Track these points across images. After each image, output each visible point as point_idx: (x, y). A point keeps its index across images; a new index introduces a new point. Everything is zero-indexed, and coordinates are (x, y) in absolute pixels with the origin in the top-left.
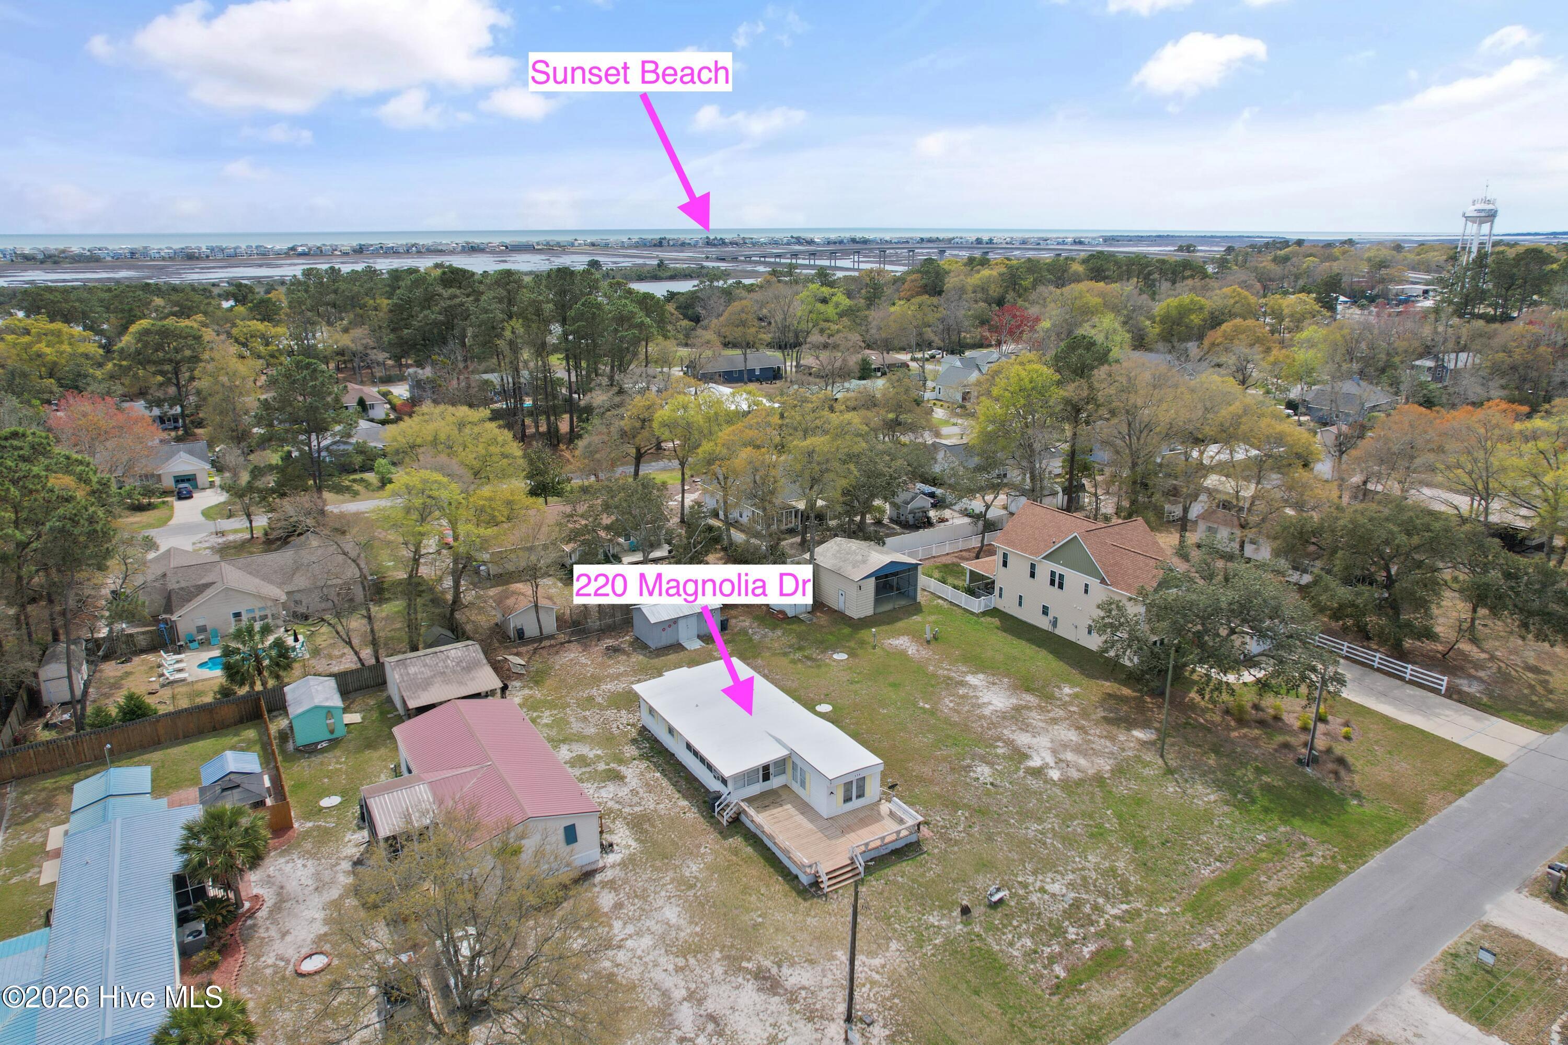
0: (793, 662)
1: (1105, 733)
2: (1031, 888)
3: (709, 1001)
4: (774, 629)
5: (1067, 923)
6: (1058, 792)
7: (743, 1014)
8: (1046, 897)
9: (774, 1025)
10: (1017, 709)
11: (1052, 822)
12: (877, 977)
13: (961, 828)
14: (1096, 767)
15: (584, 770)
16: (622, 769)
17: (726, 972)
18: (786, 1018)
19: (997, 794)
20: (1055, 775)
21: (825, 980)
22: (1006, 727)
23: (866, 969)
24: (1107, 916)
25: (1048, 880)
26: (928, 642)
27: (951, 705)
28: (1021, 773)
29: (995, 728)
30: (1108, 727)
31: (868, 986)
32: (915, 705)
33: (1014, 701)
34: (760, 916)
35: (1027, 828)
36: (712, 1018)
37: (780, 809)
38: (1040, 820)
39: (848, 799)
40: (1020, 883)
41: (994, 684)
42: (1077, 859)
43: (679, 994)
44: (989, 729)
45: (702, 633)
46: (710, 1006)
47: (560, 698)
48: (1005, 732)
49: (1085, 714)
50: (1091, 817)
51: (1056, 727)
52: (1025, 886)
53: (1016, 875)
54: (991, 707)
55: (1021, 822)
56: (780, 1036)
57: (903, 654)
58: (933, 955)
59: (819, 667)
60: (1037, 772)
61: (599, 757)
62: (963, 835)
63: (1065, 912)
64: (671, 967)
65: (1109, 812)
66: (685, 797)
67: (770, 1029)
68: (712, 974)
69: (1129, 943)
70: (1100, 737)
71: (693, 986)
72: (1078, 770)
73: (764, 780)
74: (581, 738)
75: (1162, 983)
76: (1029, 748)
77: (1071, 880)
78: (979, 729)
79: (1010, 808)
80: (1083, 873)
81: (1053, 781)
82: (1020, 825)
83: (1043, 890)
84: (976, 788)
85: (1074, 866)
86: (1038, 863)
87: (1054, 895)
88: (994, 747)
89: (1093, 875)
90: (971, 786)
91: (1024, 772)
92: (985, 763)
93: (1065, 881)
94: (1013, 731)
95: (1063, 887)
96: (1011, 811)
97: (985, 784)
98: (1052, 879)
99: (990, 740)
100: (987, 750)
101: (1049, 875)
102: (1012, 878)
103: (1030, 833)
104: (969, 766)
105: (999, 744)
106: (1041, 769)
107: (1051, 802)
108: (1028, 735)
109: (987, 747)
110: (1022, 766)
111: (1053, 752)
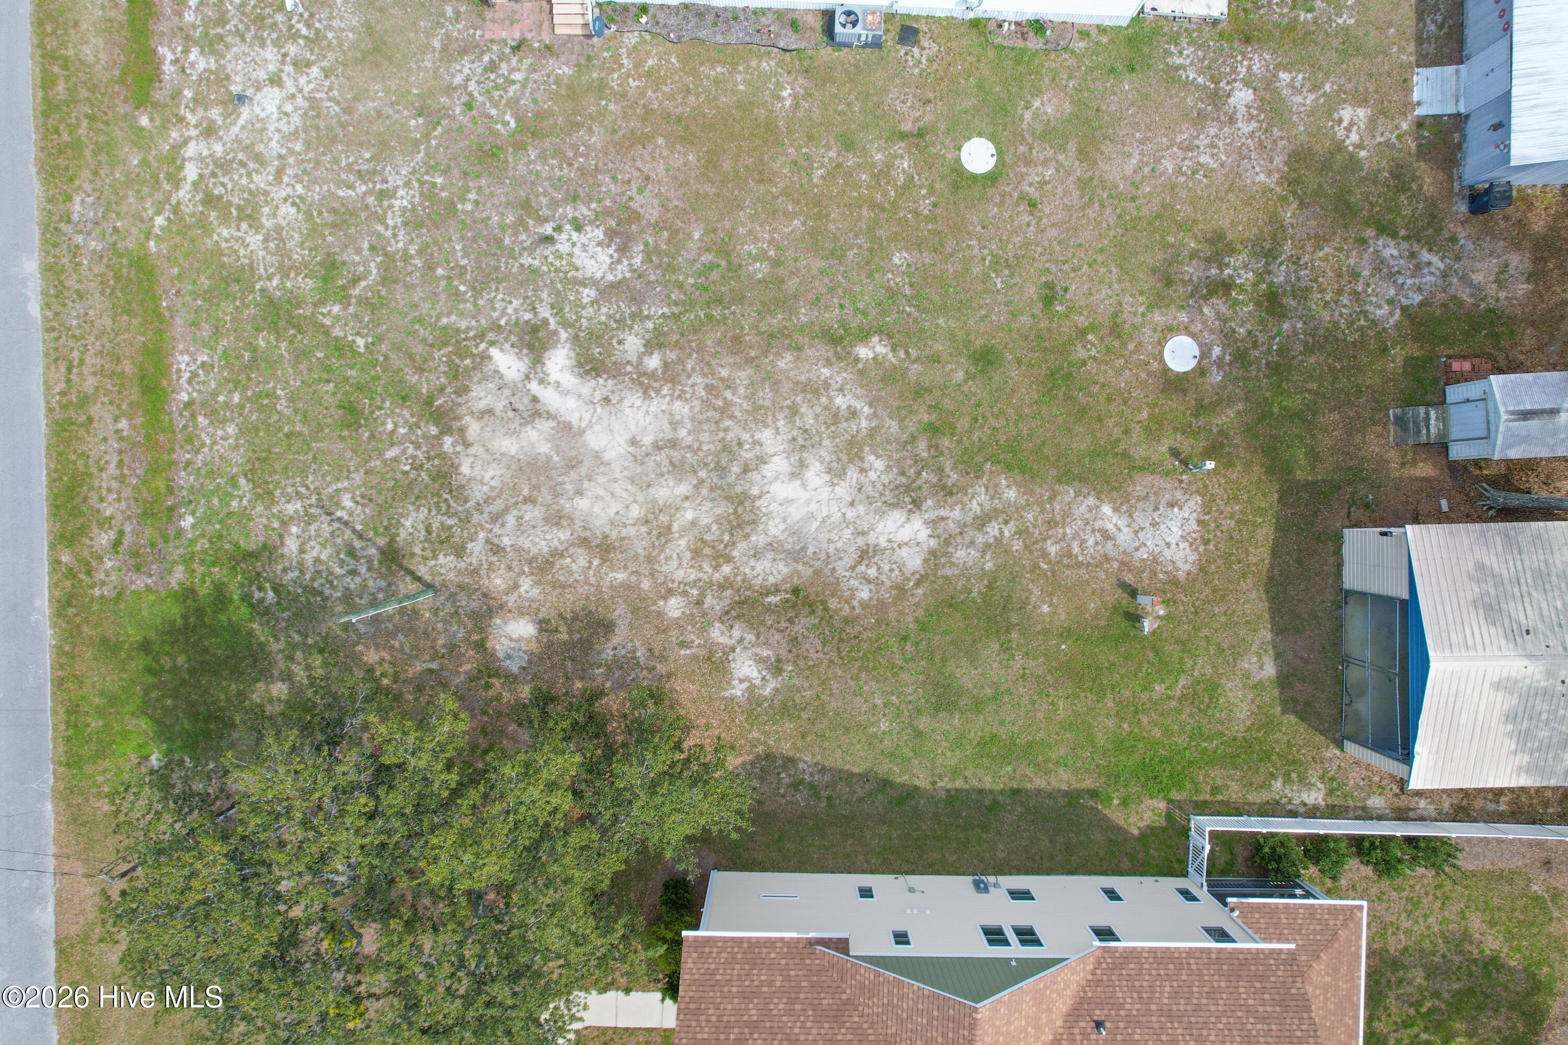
2: (289, 68)
5: (213, 66)
8: (262, 75)
10: (740, 502)
20: (509, 363)
24: (193, 133)
25: (288, 108)
28: (545, 312)
33: (773, 527)
35: (407, 184)
38: (413, 222)
40: (308, 65)
42: (300, 189)
52: (301, 65)
53: (327, 73)
54: (780, 463)
55: (429, 192)
60: (531, 342)
62: (458, 80)
63: (228, 78)
69: (144, 120)
72: (492, 413)
75: (61, 87)
76: (607, 400)
77: (270, 139)
78: (724, 373)
79: (469, 207)
80: (272, 169)
81: (493, 343)
82: (422, 183)
83: (276, 81)
84: (554, 204)
85: (290, 171)
86: (330, 129)
87: (258, 89)
88: (651, 346)
89: (260, 181)
90: (565, 201)
91: (545, 322)
92: (612, 285)
93: (272, 128)
94: (675, 425)
95: (263, 115)
96: (463, 200)
97: (558, 229)
98: (286, 114)
99: (680, 361)
100: (650, 325)
101: (296, 119)
102: (325, 64)
103: (394, 180)
104: (623, 250)
105: (653, 362)
106: (538, 362)
107: (443, 283)
108: (648, 439)
109: (658, 332)
110: (564, 335)
111: (568, 426)
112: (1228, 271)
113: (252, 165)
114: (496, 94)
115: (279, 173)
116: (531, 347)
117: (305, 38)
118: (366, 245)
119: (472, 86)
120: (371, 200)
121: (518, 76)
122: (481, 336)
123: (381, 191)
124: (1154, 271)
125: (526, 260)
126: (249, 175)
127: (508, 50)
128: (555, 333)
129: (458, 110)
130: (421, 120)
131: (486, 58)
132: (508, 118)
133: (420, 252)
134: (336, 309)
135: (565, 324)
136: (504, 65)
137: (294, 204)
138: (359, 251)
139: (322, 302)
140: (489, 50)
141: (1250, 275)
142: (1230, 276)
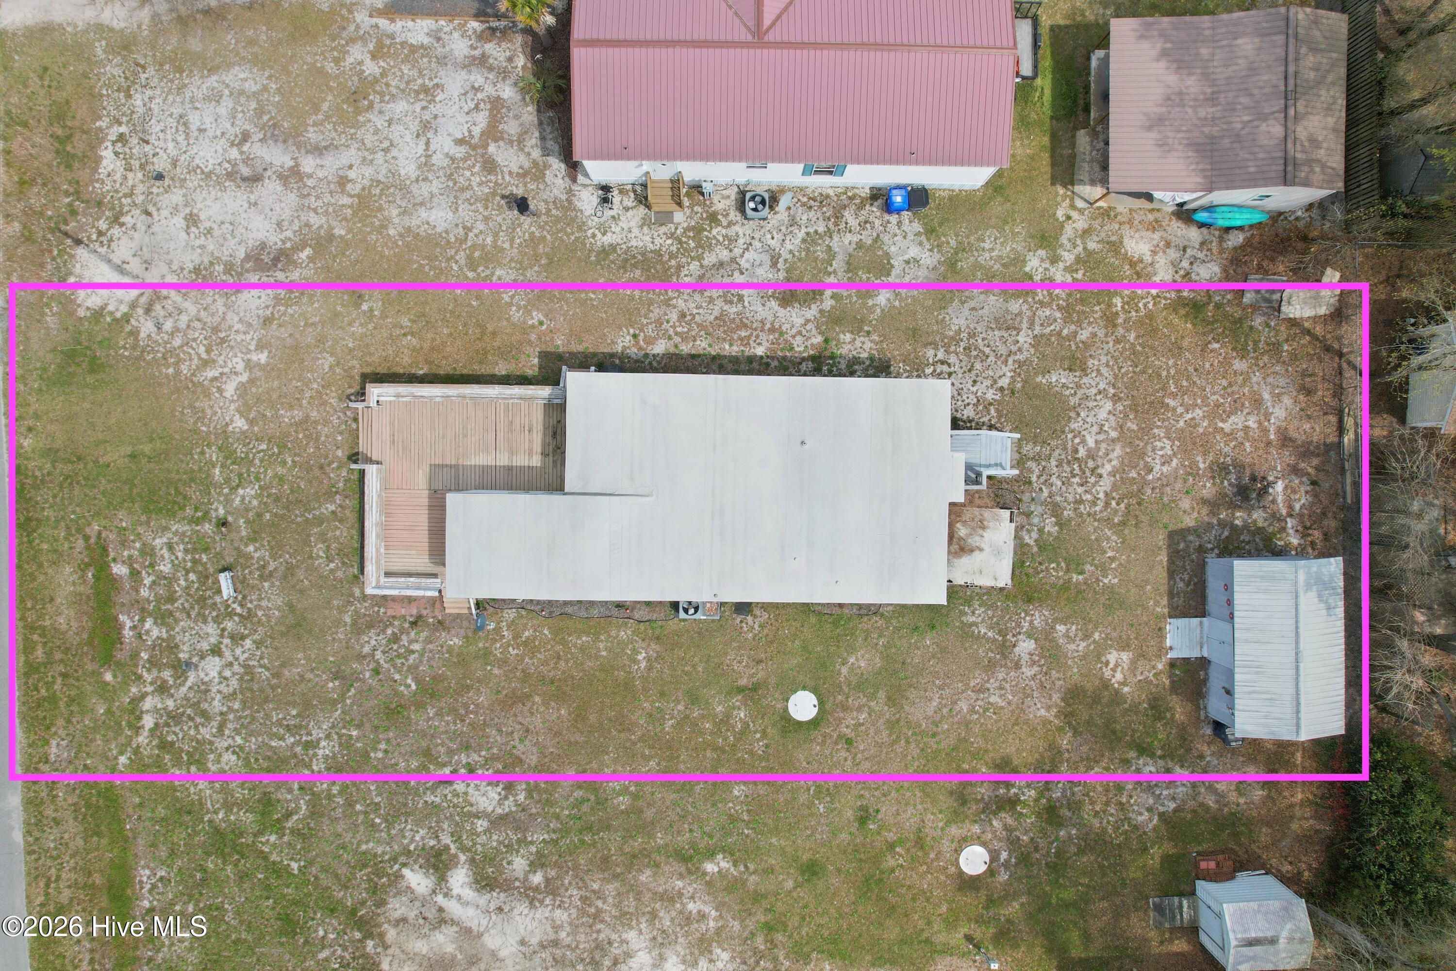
2: (227, 641)
3: (279, 188)
5: (165, 635)
6: (380, 849)
7: (241, 210)
8: (205, 646)
9: (209, 231)
12: (211, 374)
17: (307, 225)
18: (211, 247)
20: (418, 881)
21: (236, 319)
22: (575, 928)
23: (226, 370)
24: (149, 689)
25: (227, 673)
28: (446, 839)
31: (204, 356)
34: (371, 310)
35: (328, 737)
36: (255, 179)
38: (334, 767)
40: (243, 637)
42: (239, 740)
43: (308, 164)
46: (271, 187)
48: (565, 918)
52: (237, 639)
53: (258, 644)
54: (645, 957)
55: (346, 743)
56: (193, 229)
58: (203, 453)
60: (436, 864)
62: (366, 649)
63: (177, 646)
64: (352, 174)
67: (208, 225)
68: (315, 210)
69: (108, 677)
71: (310, 183)
72: (406, 922)
75: (39, 652)
76: (500, 909)
77: (213, 699)
78: (596, 886)
79: (380, 755)
80: (215, 724)
81: (404, 865)
82: (340, 736)
83: (216, 651)
84: (451, 752)
85: (230, 726)
86: (262, 690)
87: (202, 658)
88: (535, 865)
89: (206, 733)
90: (459, 751)
91: (447, 848)
92: (501, 818)
93: (214, 690)
94: (556, 928)
95: (206, 679)
96: (376, 750)
98: (226, 678)
99: (559, 877)
100: (533, 849)
101: (234, 683)
102: (256, 637)
103: (317, 733)
104: (509, 788)
105: (537, 878)
106: (442, 878)
107: (361, 817)
108: (534, 940)
109: (540, 854)
110: (463, 858)
111: (469, 931)
112: (1013, 791)
113: (198, 720)
114: (399, 662)
115: (221, 728)
116: (436, 868)
117: (240, 615)
118: (296, 786)
119: (378, 655)
120: (298, 749)
121: (416, 647)
122: (394, 859)
123: (307, 742)
124: (951, 793)
125: (430, 798)
126: (196, 727)
127: (407, 625)
128: (456, 856)
129: (367, 675)
130: (337, 683)
131: (389, 631)
132: (409, 681)
133: (340, 793)
134: (273, 838)
135: (463, 849)
136: (404, 637)
137: (234, 752)
138: (290, 791)
139: (260, 833)
140: (392, 624)
141: (1033, 793)
142: (1016, 795)
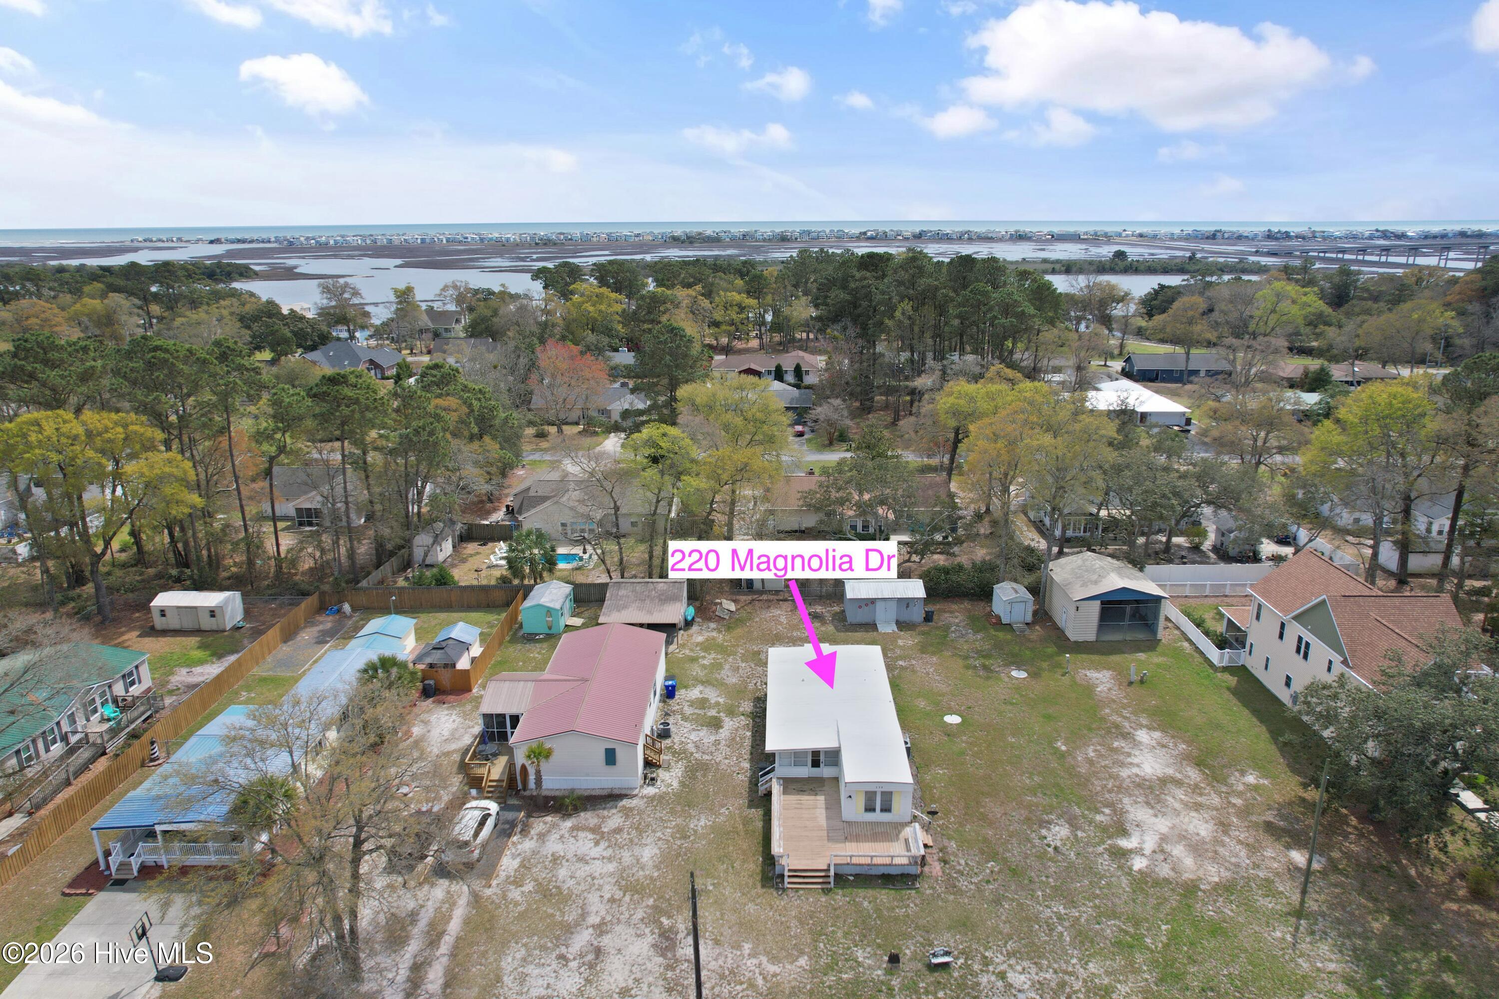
0: (967, 667)
1: (1251, 840)
2: (991, 968)
3: (609, 936)
4: (976, 632)
6: (1124, 881)
7: (622, 959)
8: (1000, 984)
9: (636, 980)
10: (1164, 781)
11: (1085, 912)
12: (760, 981)
13: (975, 880)
14: (1201, 873)
15: (697, 711)
16: (727, 719)
17: (642, 920)
18: (651, 979)
19: (1051, 859)
20: (1138, 864)
21: (714, 963)
22: (1130, 795)
23: (757, 971)
25: (1019, 968)
26: (1131, 683)
27: (1092, 754)
28: (1100, 849)
29: (1118, 792)
30: (1262, 835)
31: (745, 986)
32: (1051, 743)
33: (1170, 771)
34: (714, 884)
35: (1047, 907)
36: (598, 952)
37: (812, 797)
38: (1071, 903)
39: (870, 809)
40: (985, 958)
41: (1164, 746)
42: (1074, 961)
43: (594, 919)
44: (1110, 791)
45: (901, 619)
46: (606, 941)
47: (734, 646)
48: (1126, 800)
49: (1244, 812)
50: (1137, 924)
51: (1193, 814)
52: (986, 962)
53: (989, 949)
54: (1135, 770)
55: (1049, 898)
56: (633, 992)
57: (1089, 689)
58: (830, 987)
59: (988, 678)
60: (1121, 855)
61: (718, 704)
62: (973, 887)
64: (607, 896)
65: (1164, 927)
66: (752, 760)
67: (630, 982)
68: (631, 915)
70: (1240, 842)
71: (609, 918)
72: (1173, 869)
73: (813, 766)
74: (719, 684)
77: (1045, 979)
78: (1099, 788)
79: (1051, 880)
80: (1066, 978)
81: (1131, 869)
82: (1045, 900)
83: (1002, 976)
84: (1034, 846)
85: (1064, 966)
86: (1025, 946)
87: (1011, 985)
89: (1077, 985)
90: (1031, 842)
91: (1105, 849)
92: (1071, 825)
93: (1037, 978)
94: (1136, 802)
95: (1029, 983)
96: (1048, 883)
97: (1049, 845)
98: (1024, 969)
101: (1026, 964)
102: (982, 949)
103: (1048, 913)
104: (1049, 822)
106: (1131, 851)
107: (1105, 890)
108: (1151, 811)
109: (1089, 809)
110: (1109, 842)
111: (1161, 839)
113: (1068, 990)
114: (976, 870)
116: (1124, 854)
117: (966, 959)
118: (1096, 925)
120: (1066, 924)
121: (964, 863)
122: (1128, 873)
123: (1058, 918)
125: (1073, 856)
127: (948, 866)
128: (1110, 845)
129: (993, 888)
130: (1005, 904)
131: (955, 875)
132: (991, 866)
135: (1103, 841)
136: (957, 868)
137: (1086, 964)
140: (949, 874)
